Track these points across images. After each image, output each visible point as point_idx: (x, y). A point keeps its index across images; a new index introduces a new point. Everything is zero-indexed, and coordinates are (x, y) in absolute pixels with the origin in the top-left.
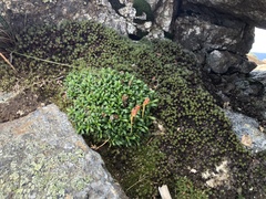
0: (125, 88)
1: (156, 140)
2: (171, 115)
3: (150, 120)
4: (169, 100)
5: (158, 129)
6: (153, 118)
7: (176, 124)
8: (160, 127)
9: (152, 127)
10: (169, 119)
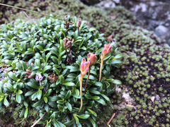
0: (71, 33)
1: (121, 117)
2: (140, 78)
3: (113, 85)
4: (135, 58)
5: (123, 99)
6: (117, 82)
7: (149, 91)
8: (126, 96)
9: (114, 97)
10: (139, 83)
